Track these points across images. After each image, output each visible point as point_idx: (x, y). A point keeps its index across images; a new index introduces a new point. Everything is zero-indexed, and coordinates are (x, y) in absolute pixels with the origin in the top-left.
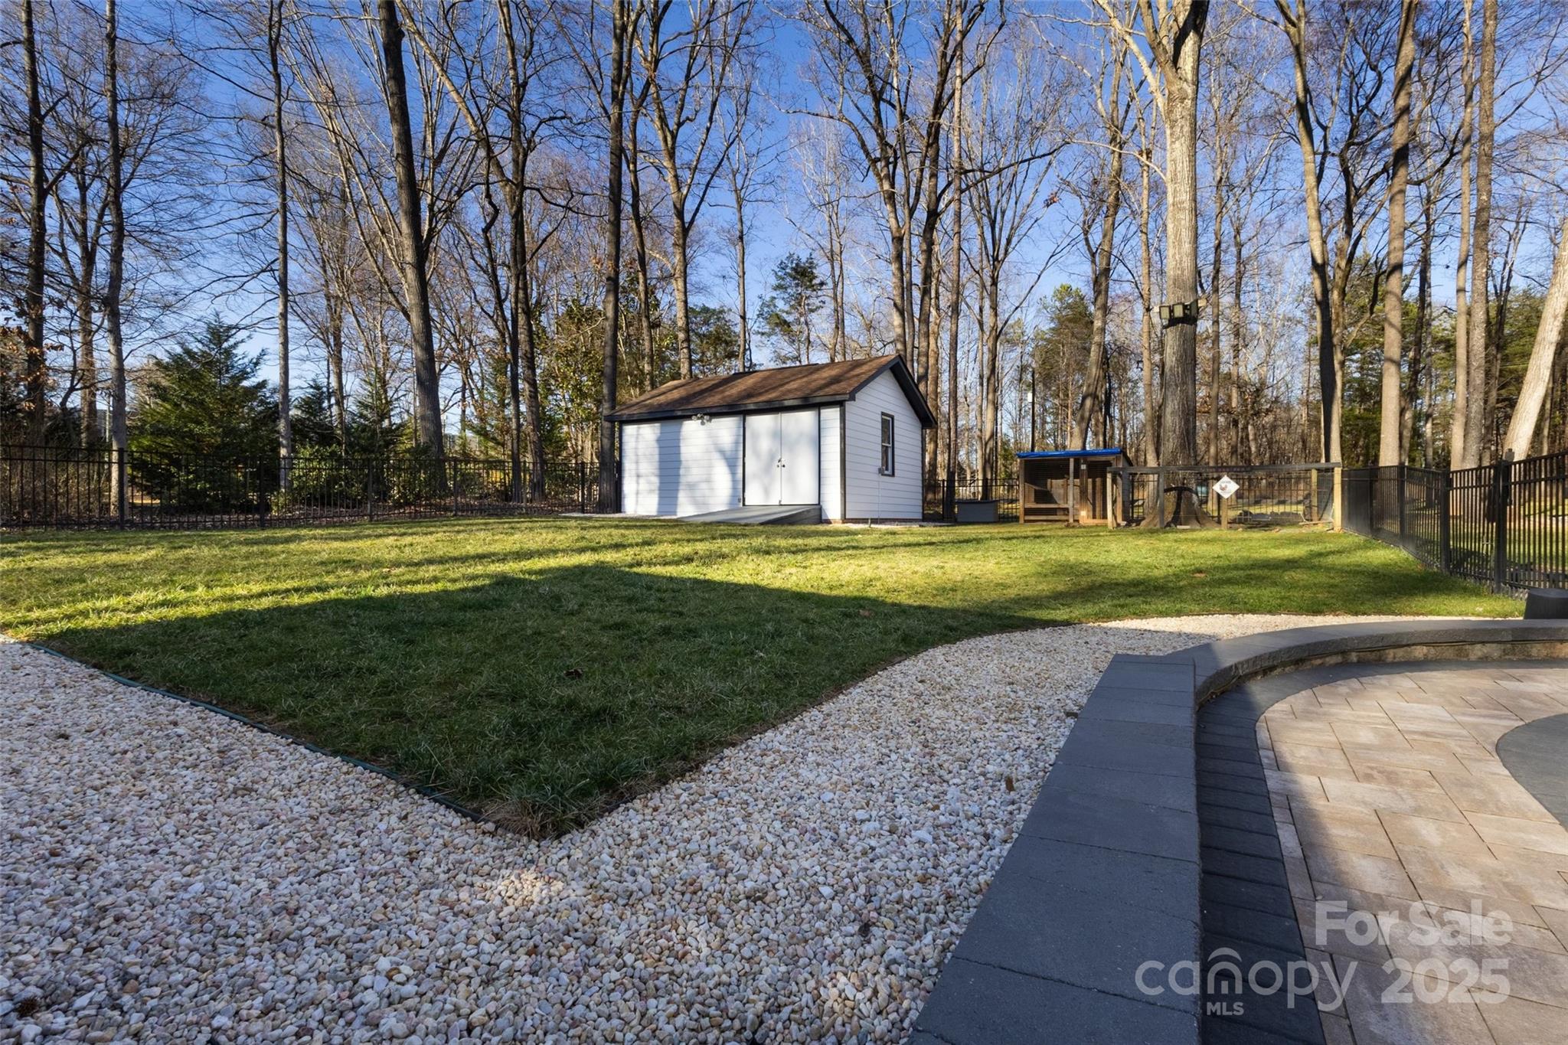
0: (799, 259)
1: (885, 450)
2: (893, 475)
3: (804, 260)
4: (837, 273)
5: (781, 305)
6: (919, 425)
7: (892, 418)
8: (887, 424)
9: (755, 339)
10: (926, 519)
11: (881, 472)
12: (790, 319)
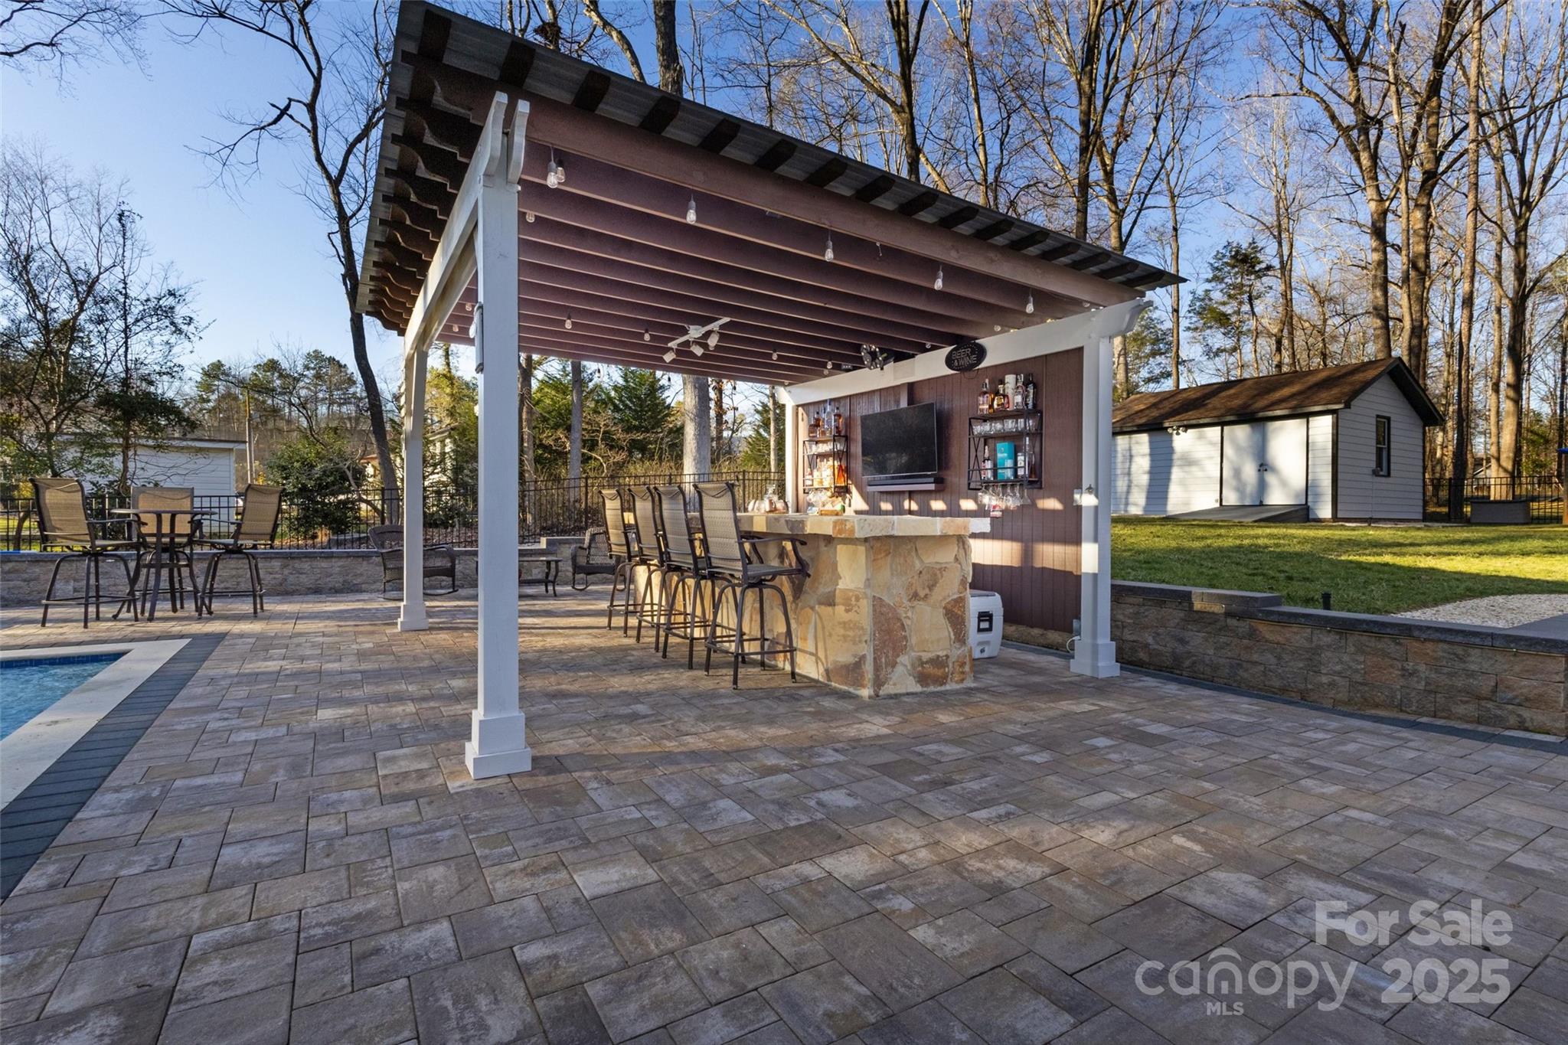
0: (1239, 247)
1: (1379, 451)
2: (1389, 475)
3: (1245, 245)
4: (1286, 252)
5: (1217, 296)
6: (1420, 423)
7: (1389, 419)
8: (1384, 425)
9: (1184, 336)
10: (1428, 518)
11: (1375, 473)
12: (1228, 309)
